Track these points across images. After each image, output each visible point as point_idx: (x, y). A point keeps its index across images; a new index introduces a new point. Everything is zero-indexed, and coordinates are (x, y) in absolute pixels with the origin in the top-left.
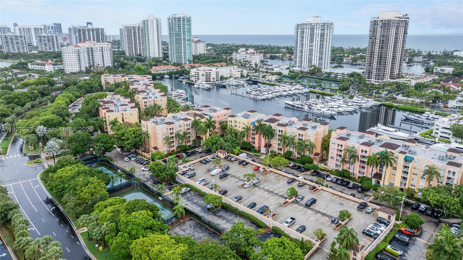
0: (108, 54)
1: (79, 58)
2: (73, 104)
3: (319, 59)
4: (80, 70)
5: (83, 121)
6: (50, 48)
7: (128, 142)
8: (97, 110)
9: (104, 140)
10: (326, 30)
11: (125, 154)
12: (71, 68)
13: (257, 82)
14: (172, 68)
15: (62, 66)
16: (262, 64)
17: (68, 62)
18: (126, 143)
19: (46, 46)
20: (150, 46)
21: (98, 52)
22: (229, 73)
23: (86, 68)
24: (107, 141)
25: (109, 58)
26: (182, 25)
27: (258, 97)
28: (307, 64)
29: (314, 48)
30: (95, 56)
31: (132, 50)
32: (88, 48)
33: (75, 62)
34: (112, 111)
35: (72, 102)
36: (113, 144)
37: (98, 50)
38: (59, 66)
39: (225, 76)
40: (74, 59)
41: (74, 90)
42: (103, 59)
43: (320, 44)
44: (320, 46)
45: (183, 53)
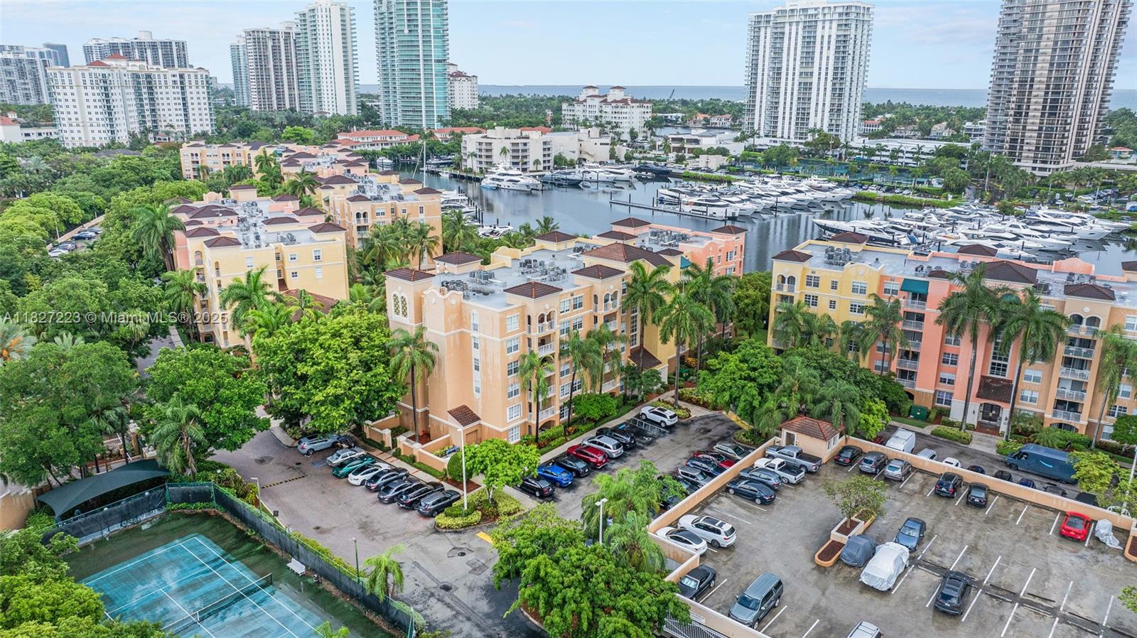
0: (202, 96)
1: (108, 101)
2: (74, 233)
3: (831, 110)
4: (113, 141)
5: (93, 286)
6: (27, 97)
7: (330, 390)
8: (166, 243)
9: (202, 386)
10: (853, 26)
11: (306, 445)
12: (82, 135)
13: (668, 173)
14: (398, 139)
15: (53, 130)
16: (649, 132)
17: (73, 116)
18: (319, 397)
19: (14, 89)
20: (324, 84)
21: (170, 90)
22: (576, 147)
23: (132, 135)
24: (218, 387)
25: (203, 107)
26: (419, 17)
27: (711, 210)
28: (793, 127)
29: (815, 80)
30: (160, 102)
31: (270, 98)
32: (138, 76)
33: (94, 117)
34: (233, 242)
35: (70, 226)
36: (250, 404)
37: (170, 83)
38: (43, 130)
39: (568, 157)
40: (92, 104)
41: (80, 186)
42: (185, 110)
43: (836, 68)
44: (835, 74)
45: (423, 100)
